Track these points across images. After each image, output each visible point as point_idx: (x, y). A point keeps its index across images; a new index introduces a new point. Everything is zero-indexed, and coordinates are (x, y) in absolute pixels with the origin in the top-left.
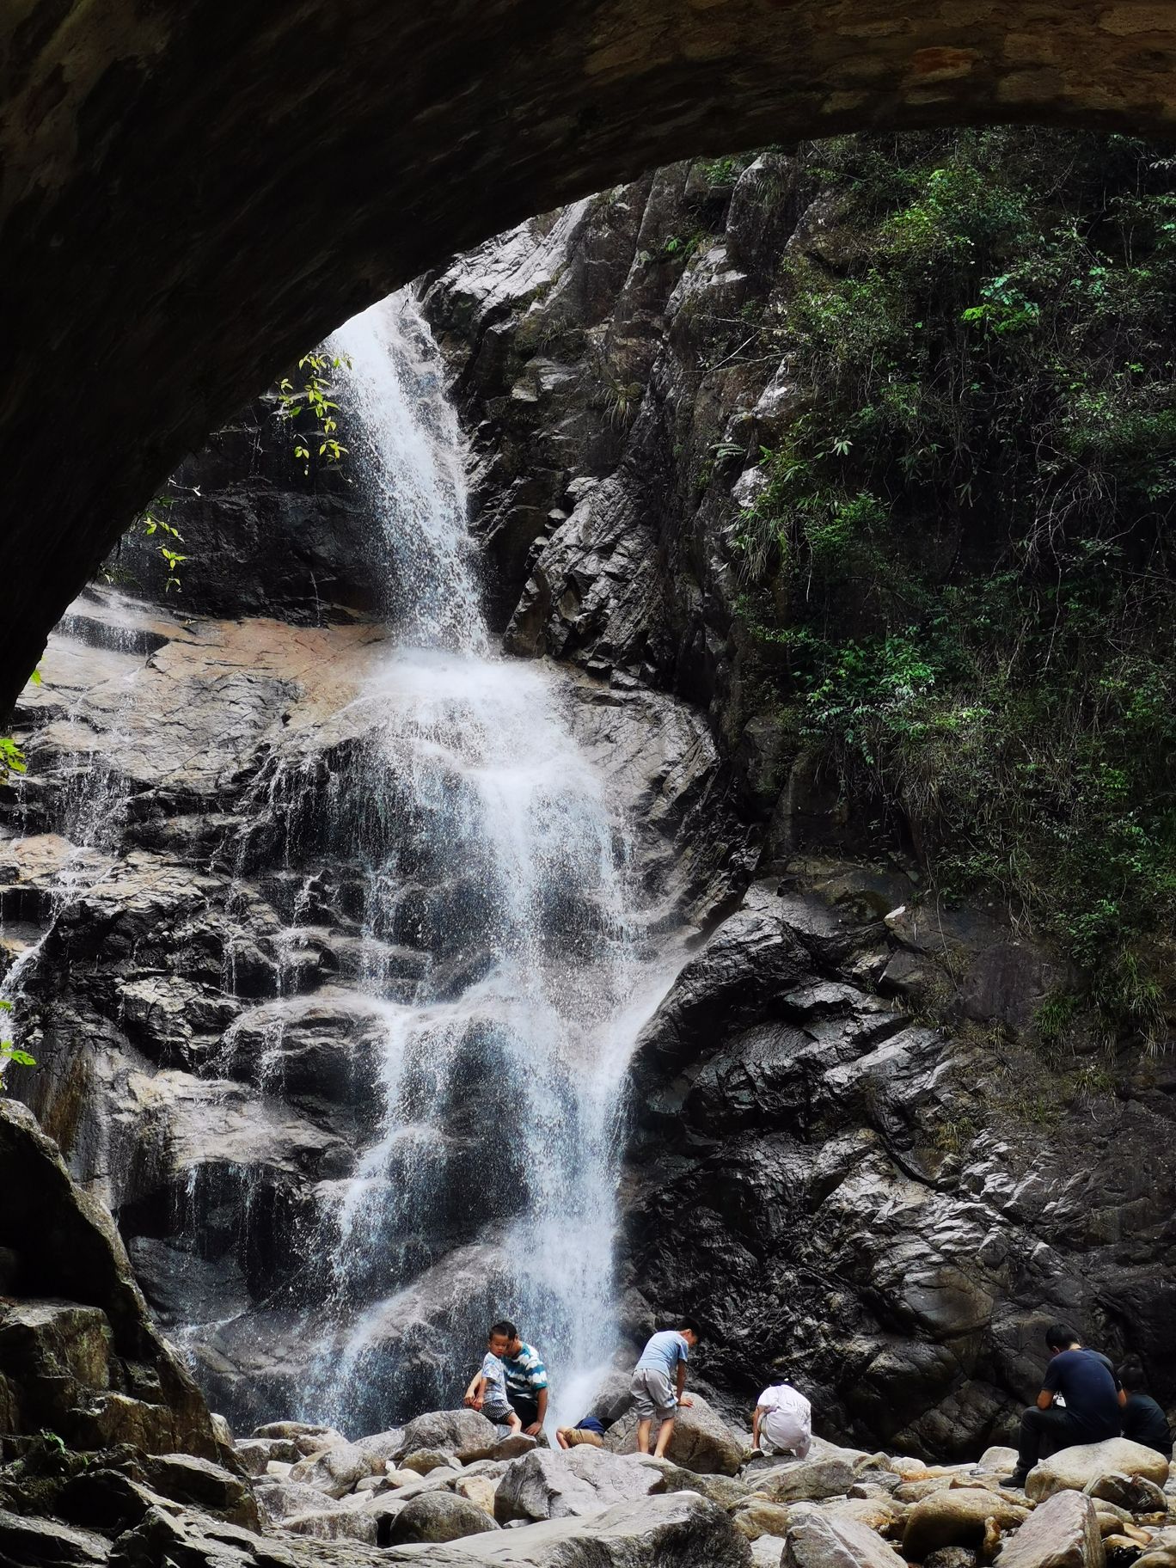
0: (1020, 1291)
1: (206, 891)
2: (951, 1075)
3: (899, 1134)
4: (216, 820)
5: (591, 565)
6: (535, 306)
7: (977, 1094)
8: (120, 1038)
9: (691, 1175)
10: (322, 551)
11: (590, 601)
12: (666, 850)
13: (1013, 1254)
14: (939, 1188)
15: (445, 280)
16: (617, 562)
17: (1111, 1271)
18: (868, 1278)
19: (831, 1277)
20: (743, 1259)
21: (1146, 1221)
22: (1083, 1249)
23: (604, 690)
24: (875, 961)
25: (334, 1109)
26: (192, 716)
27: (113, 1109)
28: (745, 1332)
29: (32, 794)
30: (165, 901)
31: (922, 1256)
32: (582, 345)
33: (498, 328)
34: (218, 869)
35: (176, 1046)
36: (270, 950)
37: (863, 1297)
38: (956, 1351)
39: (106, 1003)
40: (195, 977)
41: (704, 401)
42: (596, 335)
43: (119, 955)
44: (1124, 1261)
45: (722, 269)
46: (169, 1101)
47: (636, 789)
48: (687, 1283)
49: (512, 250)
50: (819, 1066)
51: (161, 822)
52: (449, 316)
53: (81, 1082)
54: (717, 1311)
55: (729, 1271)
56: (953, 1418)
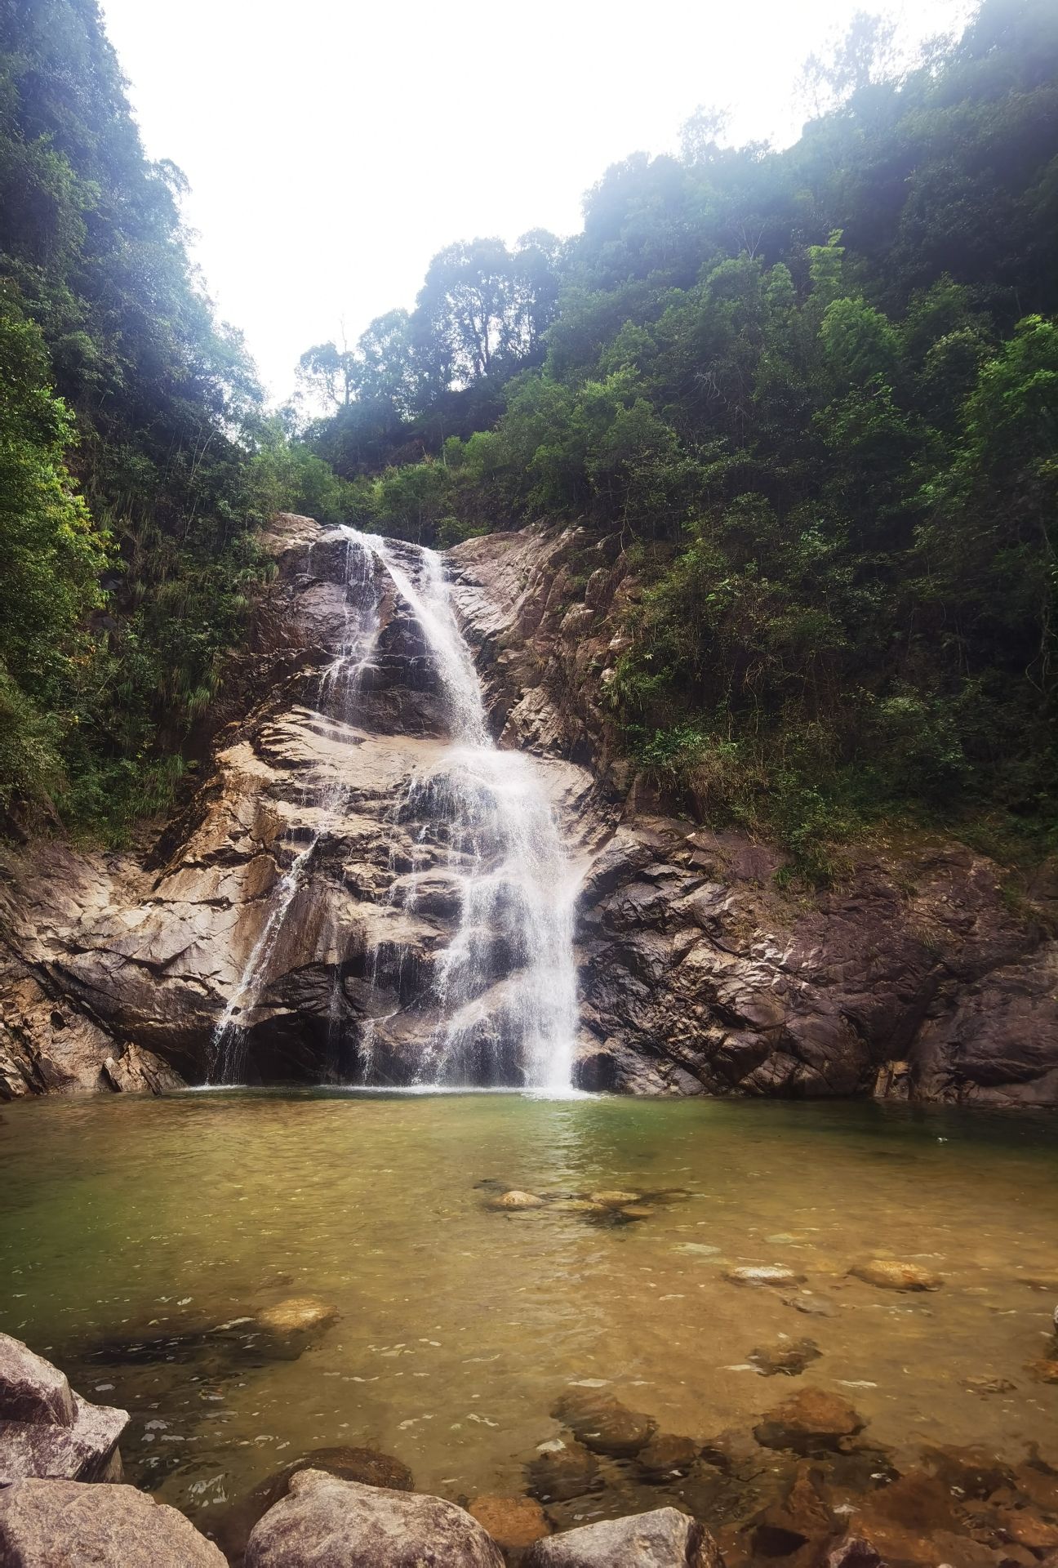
0: (797, 1006)
1: (382, 830)
2: (735, 903)
3: (714, 930)
4: (386, 802)
5: (532, 716)
6: (505, 632)
7: (750, 912)
8: (343, 888)
9: (609, 949)
10: (426, 712)
11: (533, 728)
12: (575, 816)
13: (789, 988)
14: (740, 956)
15: (471, 626)
16: (542, 716)
17: (842, 996)
18: (714, 999)
19: (693, 998)
20: (643, 989)
21: (857, 972)
22: (826, 985)
23: (541, 760)
24: (686, 855)
25: (439, 919)
26: (376, 765)
27: (339, 919)
28: (650, 1025)
29: (309, 792)
30: (364, 833)
31: (742, 989)
32: (524, 645)
33: (492, 639)
34: (386, 821)
35: (368, 892)
36: (410, 854)
37: (712, 1009)
38: (768, 1037)
39: (337, 873)
40: (377, 864)
41: (580, 653)
42: (529, 642)
43: (344, 854)
44: (849, 991)
45: (584, 609)
46: (365, 915)
47: (560, 794)
48: (614, 1000)
49: (495, 617)
50: (667, 901)
51: (363, 803)
52: (474, 638)
53: (325, 907)
54: (632, 1014)
55: (636, 994)
56: (770, 1072)
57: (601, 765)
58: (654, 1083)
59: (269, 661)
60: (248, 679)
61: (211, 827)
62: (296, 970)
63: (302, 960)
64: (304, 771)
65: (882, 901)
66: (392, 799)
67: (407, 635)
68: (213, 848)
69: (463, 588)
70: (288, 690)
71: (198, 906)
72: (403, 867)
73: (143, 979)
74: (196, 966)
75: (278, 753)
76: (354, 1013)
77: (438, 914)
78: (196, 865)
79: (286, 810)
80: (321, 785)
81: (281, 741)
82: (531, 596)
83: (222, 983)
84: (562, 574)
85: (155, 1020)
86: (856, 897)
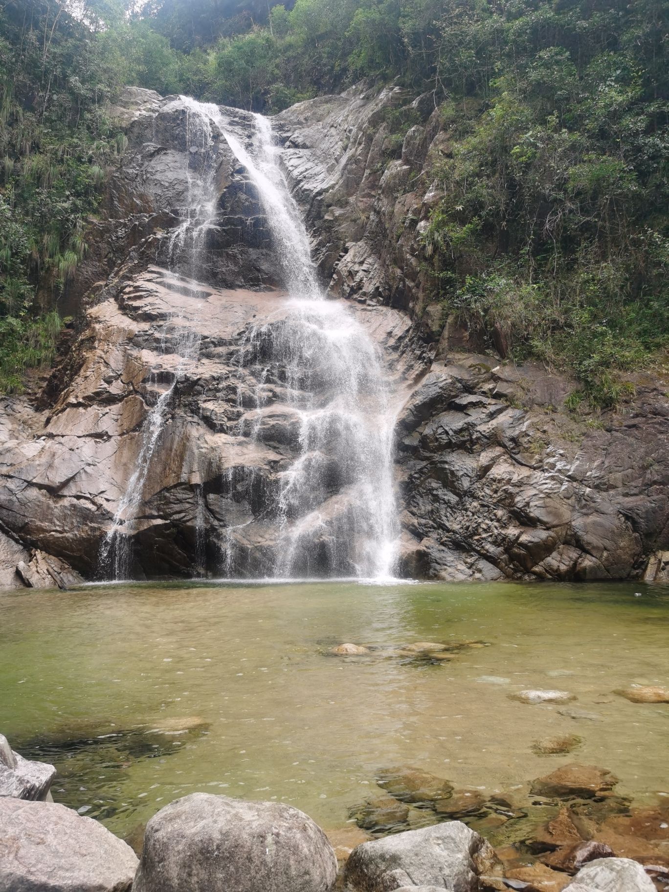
0: (582, 508)
1: (230, 372)
2: (532, 425)
3: (513, 448)
4: (232, 348)
5: (356, 267)
6: (331, 191)
7: (544, 432)
8: (200, 422)
9: (425, 467)
10: (263, 267)
11: (357, 279)
12: (395, 356)
13: (575, 493)
14: (535, 469)
15: (300, 186)
16: (365, 267)
17: (621, 499)
18: (512, 504)
19: (494, 504)
20: (453, 498)
21: (634, 479)
22: (606, 490)
23: (365, 307)
24: (491, 386)
25: (282, 446)
26: (221, 316)
27: (199, 448)
28: (459, 526)
30: (215, 375)
31: (535, 495)
32: (347, 203)
33: (319, 198)
34: (234, 365)
35: (222, 425)
36: (254, 392)
37: (510, 512)
38: (557, 533)
39: (195, 410)
40: (228, 401)
41: (398, 207)
42: (352, 199)
43: (199, 393)
44: (626, 495)
45: (401, 165)
46: (220, 444)
47: (382, 336)
48: (429, 508)
49: (321, 176)
50: (474, 425)
51: (213, 349)
52: (302, 197)
53: (187, 438)
54: (444, 518)
55: (447, 503)
56: (558, 561)
57: (418, 309)
58: (461, 572)
59: (125, 225)
60: (108, 243)
61: (88, 373)
62: (168, 489)
63: (171, 481)
64: (161, 323)
65: (659, 419)
66: (237, 345)
67: (244, 197)
68: (90, 391)
69: (292, 150)
70: (143, 252)
71: (83, 439)
72: (249, 403)
73: (43, 499)
74: (86, 487)
75: (138, 308)
76: (216, 523)
77: (280, 442)
78: (78, 405)
79: (149, 357)
80: (176, 335)
81: (140, 297)
82: (353, 156)
83: (108, 500)
84: (381, 133)
85: (56, 531)
86: (636, 416)
